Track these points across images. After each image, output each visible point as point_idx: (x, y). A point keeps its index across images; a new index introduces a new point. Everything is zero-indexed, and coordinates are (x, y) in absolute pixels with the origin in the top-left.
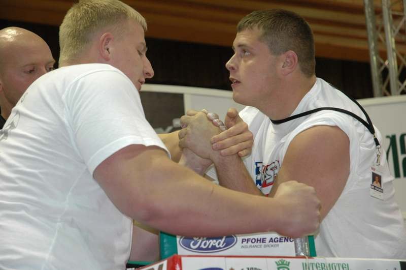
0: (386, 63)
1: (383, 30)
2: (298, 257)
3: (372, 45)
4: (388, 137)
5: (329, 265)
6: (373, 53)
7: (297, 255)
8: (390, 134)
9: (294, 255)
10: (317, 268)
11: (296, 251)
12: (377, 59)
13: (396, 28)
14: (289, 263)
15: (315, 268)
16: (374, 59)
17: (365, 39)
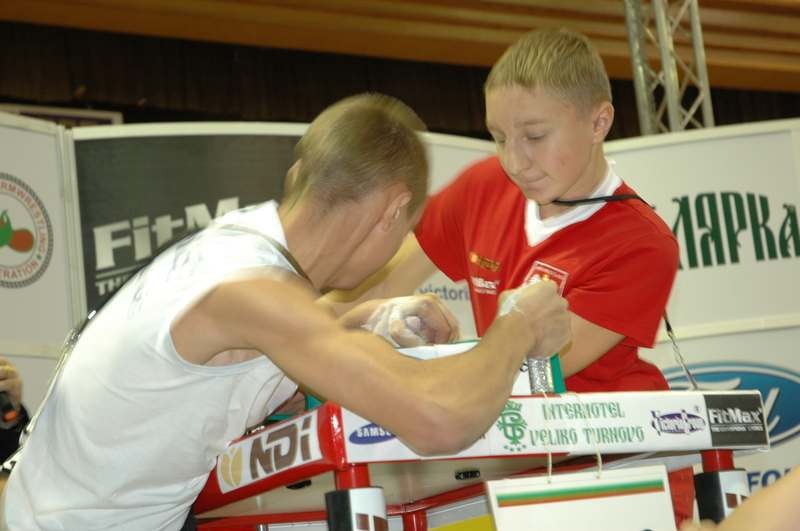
0: (661, 76)
1: (653, 24)
2: (535, 395)
3: (636, 46)
4: (675, 200)
5: (587, 406)
6: (637, 60)
7: (533, 393)
8: (679, 197)
9: (528, 392)
10: (566, 411)
11: (532, 387)
12: (645, 71)
13: (675, 17)
14: (520, 406)
15: (563, 412)
16: (640, 72)
17: (625, 39)
